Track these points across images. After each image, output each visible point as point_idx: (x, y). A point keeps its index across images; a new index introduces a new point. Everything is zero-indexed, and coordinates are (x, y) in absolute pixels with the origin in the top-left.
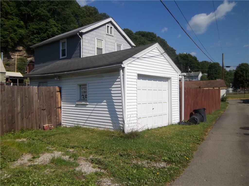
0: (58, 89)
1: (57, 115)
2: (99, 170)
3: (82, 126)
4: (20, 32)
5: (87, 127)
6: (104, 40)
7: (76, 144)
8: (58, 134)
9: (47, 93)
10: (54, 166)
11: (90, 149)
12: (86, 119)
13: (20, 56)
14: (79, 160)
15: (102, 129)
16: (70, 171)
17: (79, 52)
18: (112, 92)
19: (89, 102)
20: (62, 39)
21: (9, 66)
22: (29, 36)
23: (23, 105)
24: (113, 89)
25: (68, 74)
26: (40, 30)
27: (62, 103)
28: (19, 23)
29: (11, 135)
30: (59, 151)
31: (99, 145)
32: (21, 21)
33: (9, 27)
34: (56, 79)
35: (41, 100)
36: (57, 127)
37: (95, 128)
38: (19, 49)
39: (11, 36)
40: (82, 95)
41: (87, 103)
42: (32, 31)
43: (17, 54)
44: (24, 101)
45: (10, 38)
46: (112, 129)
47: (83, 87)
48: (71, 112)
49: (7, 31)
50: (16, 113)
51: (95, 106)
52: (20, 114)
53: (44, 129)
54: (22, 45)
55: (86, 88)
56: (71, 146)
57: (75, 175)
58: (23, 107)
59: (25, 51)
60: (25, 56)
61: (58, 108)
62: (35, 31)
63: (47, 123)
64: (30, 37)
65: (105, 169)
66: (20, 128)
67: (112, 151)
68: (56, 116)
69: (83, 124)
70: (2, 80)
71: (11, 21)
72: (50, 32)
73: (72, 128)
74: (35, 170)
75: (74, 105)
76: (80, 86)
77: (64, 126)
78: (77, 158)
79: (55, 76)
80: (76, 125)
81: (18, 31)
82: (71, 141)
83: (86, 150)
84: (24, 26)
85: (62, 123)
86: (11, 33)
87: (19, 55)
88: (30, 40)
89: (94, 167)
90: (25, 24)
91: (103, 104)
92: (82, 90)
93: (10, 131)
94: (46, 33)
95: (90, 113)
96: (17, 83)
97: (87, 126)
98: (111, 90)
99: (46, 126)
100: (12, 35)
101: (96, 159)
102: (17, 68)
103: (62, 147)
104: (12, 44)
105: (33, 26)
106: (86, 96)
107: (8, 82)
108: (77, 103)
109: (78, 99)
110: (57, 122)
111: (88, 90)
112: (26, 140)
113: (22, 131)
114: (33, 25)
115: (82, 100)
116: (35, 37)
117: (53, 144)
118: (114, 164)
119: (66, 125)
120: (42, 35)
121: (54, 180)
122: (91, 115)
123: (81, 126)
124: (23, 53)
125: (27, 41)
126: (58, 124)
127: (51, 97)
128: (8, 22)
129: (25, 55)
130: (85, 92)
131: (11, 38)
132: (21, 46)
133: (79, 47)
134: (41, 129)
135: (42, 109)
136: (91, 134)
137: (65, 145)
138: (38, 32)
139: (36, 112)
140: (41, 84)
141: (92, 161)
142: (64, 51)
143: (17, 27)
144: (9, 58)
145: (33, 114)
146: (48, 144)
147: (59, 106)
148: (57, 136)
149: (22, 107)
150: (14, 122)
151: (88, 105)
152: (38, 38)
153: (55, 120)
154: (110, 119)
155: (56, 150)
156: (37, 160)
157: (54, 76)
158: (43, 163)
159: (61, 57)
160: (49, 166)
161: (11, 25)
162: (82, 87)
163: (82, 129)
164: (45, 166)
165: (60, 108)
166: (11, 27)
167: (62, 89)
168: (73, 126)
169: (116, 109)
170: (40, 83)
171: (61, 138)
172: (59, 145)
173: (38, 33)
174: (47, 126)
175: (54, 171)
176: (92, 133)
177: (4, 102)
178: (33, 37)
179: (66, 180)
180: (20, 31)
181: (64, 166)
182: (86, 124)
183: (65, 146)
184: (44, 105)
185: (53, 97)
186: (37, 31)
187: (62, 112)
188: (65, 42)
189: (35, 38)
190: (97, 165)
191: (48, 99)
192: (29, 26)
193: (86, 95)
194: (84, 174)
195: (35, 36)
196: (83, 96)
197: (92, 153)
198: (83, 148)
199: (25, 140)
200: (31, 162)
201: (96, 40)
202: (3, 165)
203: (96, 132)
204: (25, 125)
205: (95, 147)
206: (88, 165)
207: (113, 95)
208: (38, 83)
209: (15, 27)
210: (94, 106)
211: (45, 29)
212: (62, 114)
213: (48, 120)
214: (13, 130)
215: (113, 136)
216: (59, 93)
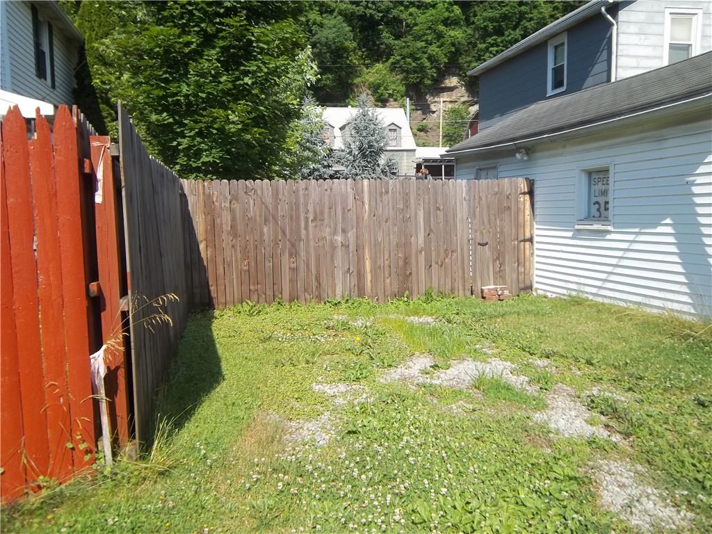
0: (523, 186)
1: (521, 261)
2: (605, 433)
3: (591, 297)
4: (451, 37)
5: (606, 301)
6: (700, 12)
7: (560, 348)
8: (516, 315)
9: (494, 197)
10: (479, 395)
11: (600, 367)
12: (603, 276)
13: (451, 102)
14: (554, 393)
15: (655, 311)
16: (516, 417)
17: (606, 69)
18: (696, 190)
19: (614, 225)
20: (554, 35)
21: (426, 132)
22: (475, 45)
23: (431, 230)
24: (699, 180)
25: (552, 140)
26: (502, 22)
27: (536, 226)
28: (449, 12)
29: (402, 306)
30: (505, 360)
31: (631, 360)
32: (455, 6)
33: (427, 29)
34: (518, 156)
35: (475, 218)
36: (518, 296)
37: (632, 306)
38: (449, 85)
39: (429, 51)
40: (594, 204)
41: (610, 228)
42: (482, 28)
43: (445, 97)
44: (432, 219)
45: (428, 58)
46: (690, 314)
47: (597, 176)
48: (561, 253)
49: (422, 41)
50: (414, 251)
51: (634, 236)
52: (423, 253)
53: (483, 298)
54: (457, 72)
55: (608, 181)
56: (544, 352)
57: (526, 431)
58: (432, 235)
59: (463, 88)
60: (464, 103)
61: (525, 241)
62: (491, 27)
63: (492, 282)
64: (476, 47)
65: (627, 435)
66: (423, 290)
67: (671, 384)
68: (516, 264)
69: (594, 290)
70: (408, 170)
71: (432, 11)
72: (532, 22)
73: (561, 299)
74: (429, 398)
75: (570, 234)
76: (590, 173)
77: (540, 292)
78: (547, 387)
79: (518, 149)
80: (574, 293)
81: (448, 34)
82: (547, 336)
83: (588, 370)
84: (462, 19)
85: (535, 286)
86: (431, 44)
87: (448, 100)
88: (477, 55)
89: (591, 423)
90: (464, 12)
91: (660, 229)
92: (593, 188)
93: (398, 295)
94: (520, 27)
95: (617, 259)
96: (442, 176)
97: (605, 297)
98: (693, 184)
99: (489, 289)
100: (433, 49)
101: (606, 400)
102: (444, 137)
103: (518, 351)
104: (433, 72)
105: (485, 14)
106: (607, 206)
107: (420, 174)
108: (577, 227)
109: (584, 214)
110: (520, 280)
111: (611, 187)
112: (432, 320)
113: (429, 298)
114: (485, 10)
115: (594, 217)
116: (490, 43)
117: (496, 338)
118: (665, 426)
119: (546, 291)
120: (508, 36)
121: (466, 433)
122: (620, 264)
123: (588, 296)
124: (459, 94)
125: (469, 59)
126: (522, 286)
127: (505, 207)
128: (423, 16)
129: (463, 99)
130: (605, 193)
131: (430, 58)
132: (454, 75)
133: (605, 53)
134: (477, 297)
135: (478, 241)
136: (615, 322)
137: (526, 347)
138: (497, 27)
139: (462, 250)
140: (483, 174)
141: (592, 404)
142: (558, 72)
143: (444, 25)
144: (426, 110)
145: (455, 254)
146: (483, 337)
147: (528, 235)
148: (510, 319)
149: (429, 235)
150: (410, 274)
151: (613, 234)
152: (498, 46)
153: (515, 276)
154: (682, 279)
155: (498, 355)
156: (442, 375)
157: (514, 147)
158: (454, 383)
159: (550, 93)
160: (467, 395)
161: (431, 21)
162: (594, 176)
163: (589, 305)
164: (457, 393)
165: (531, 240)
166: (430, 28)
167: (536, 185)
168: (564, 295)
169: (707, 249)
170: (481, 170)
171: (521, 324)
172: (512, 344)
173: (499, 32)
174: (492, 289)
175: (474, 410)
176: (619, 319)
177: (386, 222)
178: (485, 45)
179: (496, 438)
180: (452, 33)
181: (504, 401)
182: (603, 292)
183: (527, 350)
184: (484, 231)
185: (511, 209)
186: (495, 24)
187: (536, 252)
188: (563, 44)
189: (490, 47)
190: (603, 418)
191: (495, 215)
192: (475, 15)
193: (607, 203)
194: (551, 435)
195: (489, 40)
196: (597, 206)
197: (601, 379)
198: (576, 359)
199: (430, 319)
200: (427, 376)
201: (668, 18)
202: (364, 371)
203: (631, 319)
204: (435, 285)
205: (616, 364)
206: (573, 413)
207: (698, 200)
208: (475, 169)
209: (440, 26)
210: (631, 237)
211: (518, 16)
212: (536, 259)
213: (495, 273)
214: (407, 292)
215: (689, 336)
216: (527, 197)
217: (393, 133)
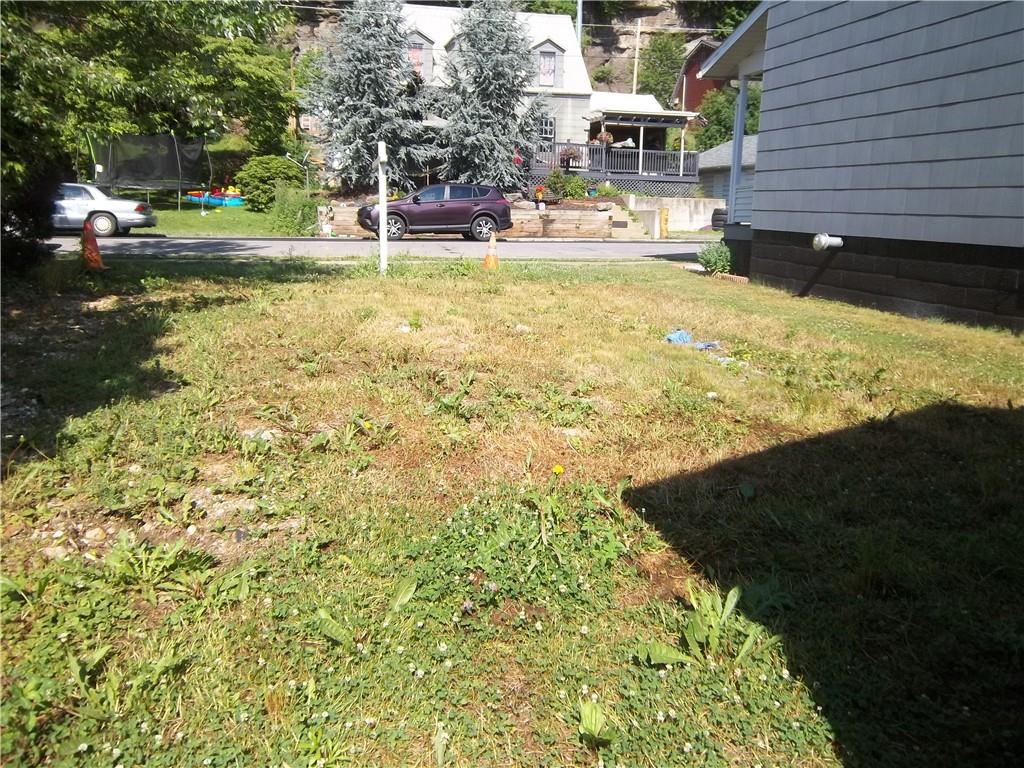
13: (652, 34)
21: (609, 82)
38: (651, 4)
43: (644, 29)
60: (675, 36)
70: (575, 134)
87: (648, 29)
102: (639, 84)
107: (597, 143)
124: (667, 22)
129: (673, 30)
144: (611, 45)
217: (547, 59)
